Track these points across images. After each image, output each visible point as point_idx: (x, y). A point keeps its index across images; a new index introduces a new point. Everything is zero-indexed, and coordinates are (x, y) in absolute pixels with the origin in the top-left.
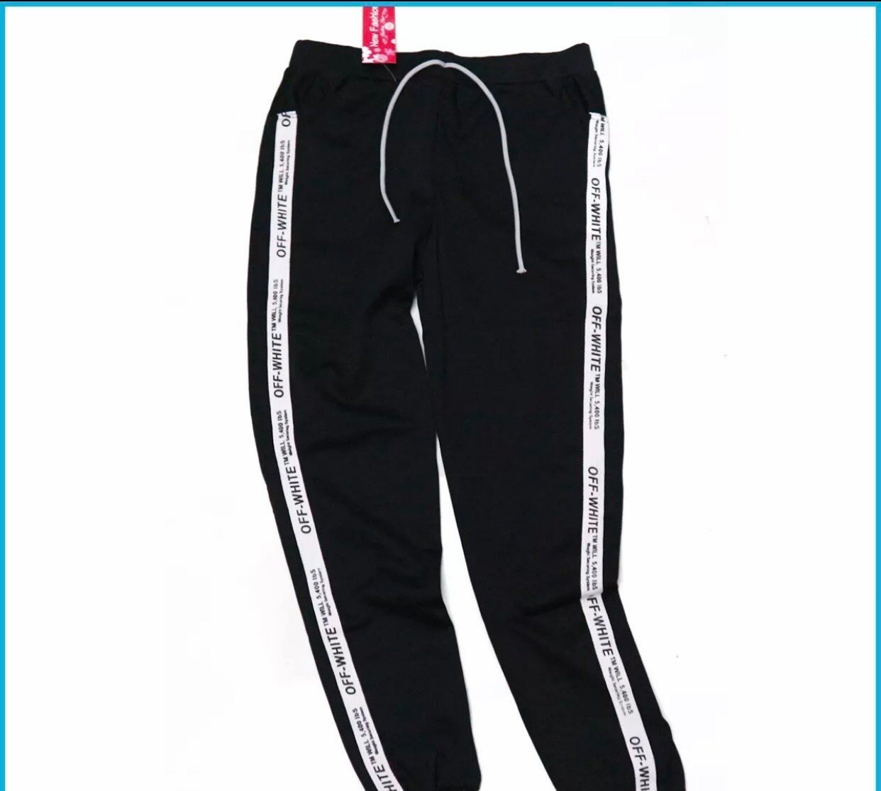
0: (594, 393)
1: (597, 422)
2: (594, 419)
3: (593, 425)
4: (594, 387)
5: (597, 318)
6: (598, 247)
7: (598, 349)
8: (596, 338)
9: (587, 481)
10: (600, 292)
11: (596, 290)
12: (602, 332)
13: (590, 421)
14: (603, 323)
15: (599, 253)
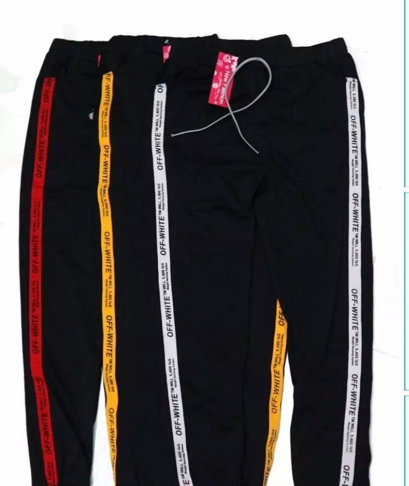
0: (355, 245)
1: (357, 262)
2: (355, 260)
3: (354, 263)
4: (355, 241)
5: (356, 200)
6: (356, 158)
7: (357, 218)
8: (355, 212)
9: (351, 297)
10: (357, 185)
11: (355, 184)
12: (359, 208)
13: (353, 261)
14: (360, 203)
15: (356, 161)
